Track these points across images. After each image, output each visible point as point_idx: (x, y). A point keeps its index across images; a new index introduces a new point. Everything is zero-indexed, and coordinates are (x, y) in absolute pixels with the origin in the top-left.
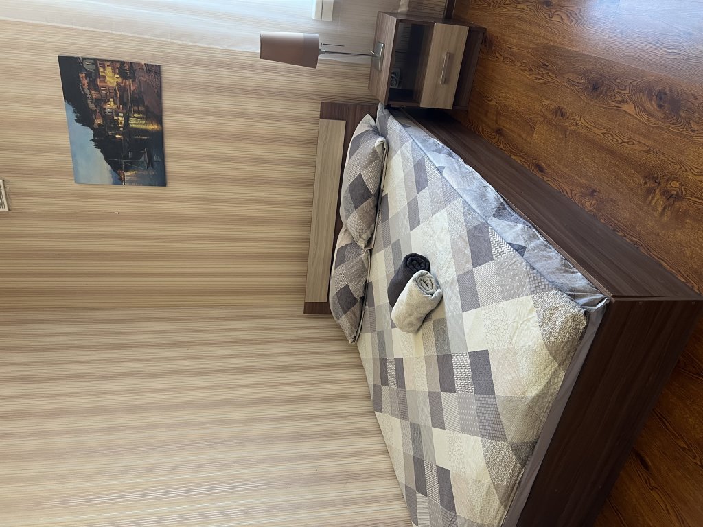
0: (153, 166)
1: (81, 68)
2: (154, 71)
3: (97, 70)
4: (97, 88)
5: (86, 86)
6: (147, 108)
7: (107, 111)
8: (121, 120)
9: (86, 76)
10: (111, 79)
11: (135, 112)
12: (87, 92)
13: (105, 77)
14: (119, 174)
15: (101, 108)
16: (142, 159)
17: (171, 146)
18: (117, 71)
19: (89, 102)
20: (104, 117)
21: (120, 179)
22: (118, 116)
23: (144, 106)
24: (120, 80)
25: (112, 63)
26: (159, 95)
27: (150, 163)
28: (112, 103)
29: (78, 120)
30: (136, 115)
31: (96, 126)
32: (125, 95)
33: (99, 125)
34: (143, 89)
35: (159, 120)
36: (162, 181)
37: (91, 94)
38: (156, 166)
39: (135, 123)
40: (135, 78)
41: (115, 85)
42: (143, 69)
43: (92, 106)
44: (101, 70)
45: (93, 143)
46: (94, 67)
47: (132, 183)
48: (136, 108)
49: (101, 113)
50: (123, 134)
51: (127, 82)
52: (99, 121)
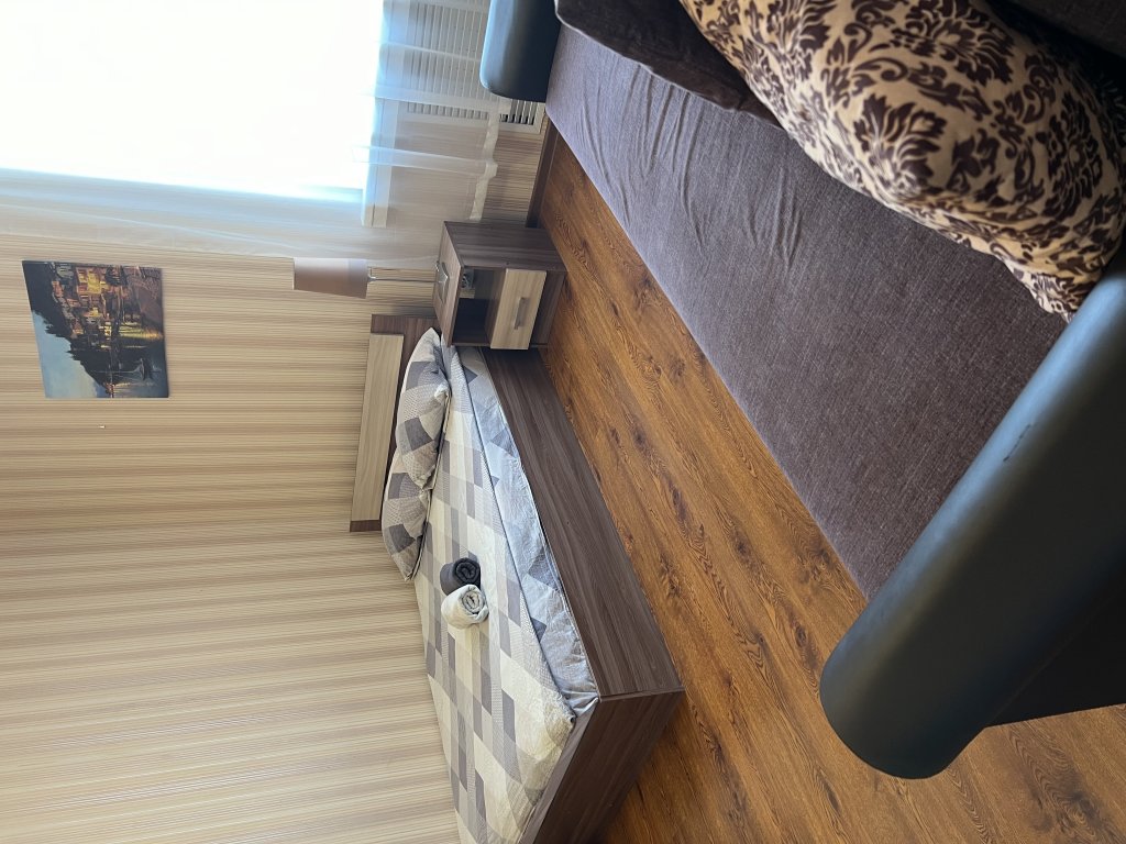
0: (151, 377)
1: (54, 275)
2: (153, 276)
3: (75, 277)
4: (75, 297)
5: (60, 294)
6: (143, 316)
7: (89, 320)
8: (108, 330)
9: (61, 284)
10: (95, 285)
11: (127, 320)
12: (62, 300)
13: (86, 284)
14: (106, 387)
15: (81, 317)
16: (138, 369)
17: (173, 353)
18: (103, 277)
19: (65, 311)
20: (85, 326)
21: (107, 392)
22: (103, 324)
23: (139, 313)
24: (106, 287)
25: (96, 268)
26: (160, 302)
27: (148, 373)
28: (95, 312)
29: (50, 331)
30: (129, 323)
31: (74, 336)
32: (114, 304)
33: (79, 335)
34: (137, 296)
35: (160, 328)
36: (163, 391)
37: (67, 303)
38: (155, 375)
39: (127, 331)
40: (127, 284)
41: (100, 292)
42: (137, 274)
43: (69, 316)
44: (81, 277)
45: (71, 355)
46: (71, 274)
47: (122, 395)
48: (128, 316)
49: (80, 322)
50: (111, 345)
51: (117, 289)
52: (77, 331)
